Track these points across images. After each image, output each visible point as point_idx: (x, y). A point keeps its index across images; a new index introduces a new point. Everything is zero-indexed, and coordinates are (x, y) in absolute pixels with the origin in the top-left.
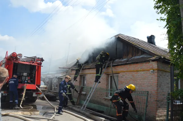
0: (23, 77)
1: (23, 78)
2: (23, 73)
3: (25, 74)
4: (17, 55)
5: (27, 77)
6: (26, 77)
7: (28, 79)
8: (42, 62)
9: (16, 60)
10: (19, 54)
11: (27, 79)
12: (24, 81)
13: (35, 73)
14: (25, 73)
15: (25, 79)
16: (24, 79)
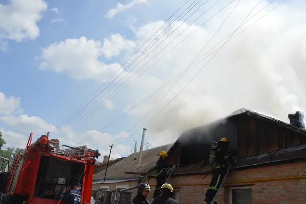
0: (56, 185)
1: (57, 189)
2: (58, 178)
3: (61, 181)
4: (49, 141)
5: (64, 187)
6: (62, 187)
7: (66, 190)
8: (95, 158)
9: (46, 152)
10: (53, 140)
11: (64, 192)
12: (57, 195)
13: (82, 178)
14: (62, 178)
15: (61, 191)
16: (59, 190)
